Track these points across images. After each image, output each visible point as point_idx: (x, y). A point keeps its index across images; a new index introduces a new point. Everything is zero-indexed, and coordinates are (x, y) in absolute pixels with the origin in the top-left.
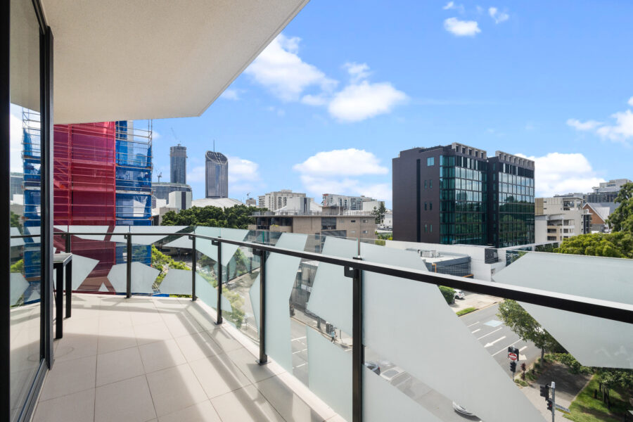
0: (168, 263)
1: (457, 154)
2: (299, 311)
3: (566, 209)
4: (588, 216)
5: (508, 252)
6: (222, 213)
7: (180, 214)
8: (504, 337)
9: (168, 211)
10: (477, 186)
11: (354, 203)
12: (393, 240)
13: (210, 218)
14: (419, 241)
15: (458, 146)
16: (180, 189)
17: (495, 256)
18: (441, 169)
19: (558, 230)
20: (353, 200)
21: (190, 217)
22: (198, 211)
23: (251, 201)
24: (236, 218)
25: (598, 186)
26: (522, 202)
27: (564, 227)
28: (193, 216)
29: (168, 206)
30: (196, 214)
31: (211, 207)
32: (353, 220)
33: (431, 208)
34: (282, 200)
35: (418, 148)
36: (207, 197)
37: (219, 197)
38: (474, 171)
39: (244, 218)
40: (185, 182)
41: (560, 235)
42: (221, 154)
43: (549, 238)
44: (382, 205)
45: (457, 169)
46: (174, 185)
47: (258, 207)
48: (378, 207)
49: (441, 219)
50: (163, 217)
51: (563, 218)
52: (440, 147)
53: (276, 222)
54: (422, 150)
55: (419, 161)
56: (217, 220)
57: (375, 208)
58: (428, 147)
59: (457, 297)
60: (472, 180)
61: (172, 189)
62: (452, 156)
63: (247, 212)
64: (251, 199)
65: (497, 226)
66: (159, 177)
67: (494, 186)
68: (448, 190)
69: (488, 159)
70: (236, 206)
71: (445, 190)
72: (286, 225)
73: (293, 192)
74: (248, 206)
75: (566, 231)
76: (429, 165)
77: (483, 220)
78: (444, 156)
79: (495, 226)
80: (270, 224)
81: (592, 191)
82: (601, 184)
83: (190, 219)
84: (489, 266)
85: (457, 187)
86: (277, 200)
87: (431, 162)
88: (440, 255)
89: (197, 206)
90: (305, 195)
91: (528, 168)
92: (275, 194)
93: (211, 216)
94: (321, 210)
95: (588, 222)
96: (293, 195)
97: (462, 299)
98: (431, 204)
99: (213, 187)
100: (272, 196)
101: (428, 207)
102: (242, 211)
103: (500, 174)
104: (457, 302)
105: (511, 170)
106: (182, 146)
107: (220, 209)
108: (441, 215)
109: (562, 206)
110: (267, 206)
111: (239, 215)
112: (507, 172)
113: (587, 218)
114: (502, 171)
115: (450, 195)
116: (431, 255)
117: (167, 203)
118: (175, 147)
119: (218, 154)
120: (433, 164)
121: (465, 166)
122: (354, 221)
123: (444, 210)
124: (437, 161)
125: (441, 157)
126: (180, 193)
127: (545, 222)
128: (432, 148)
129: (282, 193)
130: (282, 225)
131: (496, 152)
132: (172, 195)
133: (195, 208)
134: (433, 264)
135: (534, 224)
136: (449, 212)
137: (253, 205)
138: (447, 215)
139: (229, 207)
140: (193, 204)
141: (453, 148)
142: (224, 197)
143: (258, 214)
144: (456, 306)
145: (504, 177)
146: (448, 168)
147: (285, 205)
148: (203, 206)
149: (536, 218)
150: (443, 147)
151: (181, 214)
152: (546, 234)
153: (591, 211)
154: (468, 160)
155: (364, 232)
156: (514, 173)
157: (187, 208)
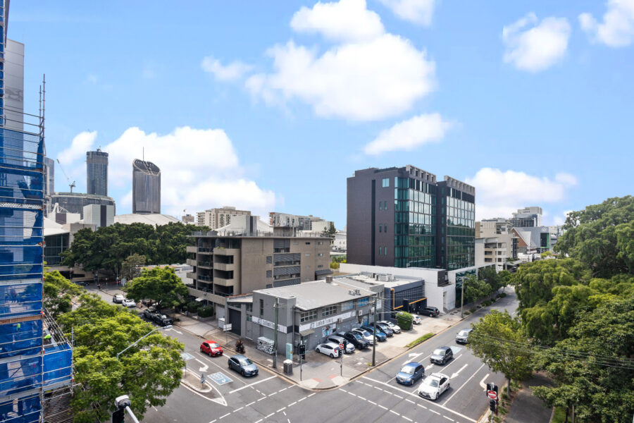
0: (78, 294)
1: (411, 176)
2: (249, 348)
3: (498, 233)
4: (516, 239)
5: (457, 275)
6: (153, 231)
7: (98, 232)
8: (466, 365)
9: (82, 228)
10: (428, 209)
11: (302, 223)
12: (347, 263)
13: (138, 237)
14: (373, 263)
15: (412, 168)
16: (100, 202)
17: (446, 279)
18: (396, 190)
19: (494, 253)
20: (301, 219)
21: (111, 235)
22: (123, 229)
23: (188, 218)
24: (171, 238)
25: (516, 212)
26: (465, 226)
27: (498, 250)
28: (116, 234)
29: (82, 222)
30: (119, 232)
31: (139, 224)
32: (308, 241)
33: (386, 231)
34: (225, 217)
35: (373, 168)
36: (135, 211)
37: (149, 212)
38: (426, 195)
39: (180, 237)
40: (105, 194)
41: (495, 257)
42: (152, 164)
43: (486, 260)
44: (332, 225)
45: (411, 191)
46: (91, 196)
47: (197, 225)
48: (328, 228)
49: (396, 242)
50: (74, 235)
51: (497, 241)
52: (394, 168)
53: (221, 244)
54: (377, 171)
55: (374, 182)
56: (147, 240)
57: (325, 229)
58: (383, 168)
59: (415, 323)
60: (424, 203)
61: (88, 202)
62: (407, 178)
63: (184, 230)
64: (188, 215)
65: (445, 248)
66: (72, 186)
67: (443, 209)
68: (403, 212)
69: (437, 183)
70: (170, 224)
71: (399, 212)
72: (233, 247)
73: (237, 209)
74: (185, 224)
75: (500, 253)
76: (384, 186)
77: (433, 243)
78: (399, 178)
79: (443, 248)
80: (214, 246)
81: (512, 217)
82: (519, 211)
83: (112, 239)
84: (442, 289)
85: (410, 210)
86: (219, 217)
87: (386, 183)
88: (396, 278)
89: (121, 223)
90: (249, 212)
91: (470, 193)
92: (217, 211)
93: (139, 235)
94: (272, 230)
95: (516, 245)
96: (237, 212)
97: (419, 324)
98: (386, 228)
99: (143, 200)
100: (213, 213)
101: (383, 230)
102: (178, 229)
103: (448, 198)
104: (415, 328)
105: (457, 195)
106: (103, 151)
107: (151, 226)
108: (396, 238)
109: (495, 230)
110: (207, 224)
111: (174, 234)
112: (453, 196)
113: (515, 241)
114: (449, 195)
115: (404, 219)
116: (387, 279)
117: (82, 218)
118: (93, 152)
119: (149, 163)
120: (388, 185)
121: (418, 189)
122: (309, 243)
123: (399, 232)
124: (392, 182)
125: (396, 179)
126: (98, 207)
127: (484, 245)
128: (387, 170)
129: (225, 210)
130: (228, 247)
131: (445, 176)
132: (87, 209)
133: (118, 225)
134: (392, 289)
135: (474, 247)
136: (402, 235)
137: (191, 223)
138: (401, 237)
139: (163, 225)
140: (116, 220)
141: (407, 170)
142: (155, 213)
143: (199, 235)
144: (415, 332)
145: (451, 201)
146: (403, 190)
147: (228, 223)
148: (129, 222)
149: (476, 241)
150: (397, 169)
151: (100, 231)
152: (484, 256)
153: (517, 235)
154: (421, 183)
155: (319, 255)
156: (459, 198)
157: (108, 225)
